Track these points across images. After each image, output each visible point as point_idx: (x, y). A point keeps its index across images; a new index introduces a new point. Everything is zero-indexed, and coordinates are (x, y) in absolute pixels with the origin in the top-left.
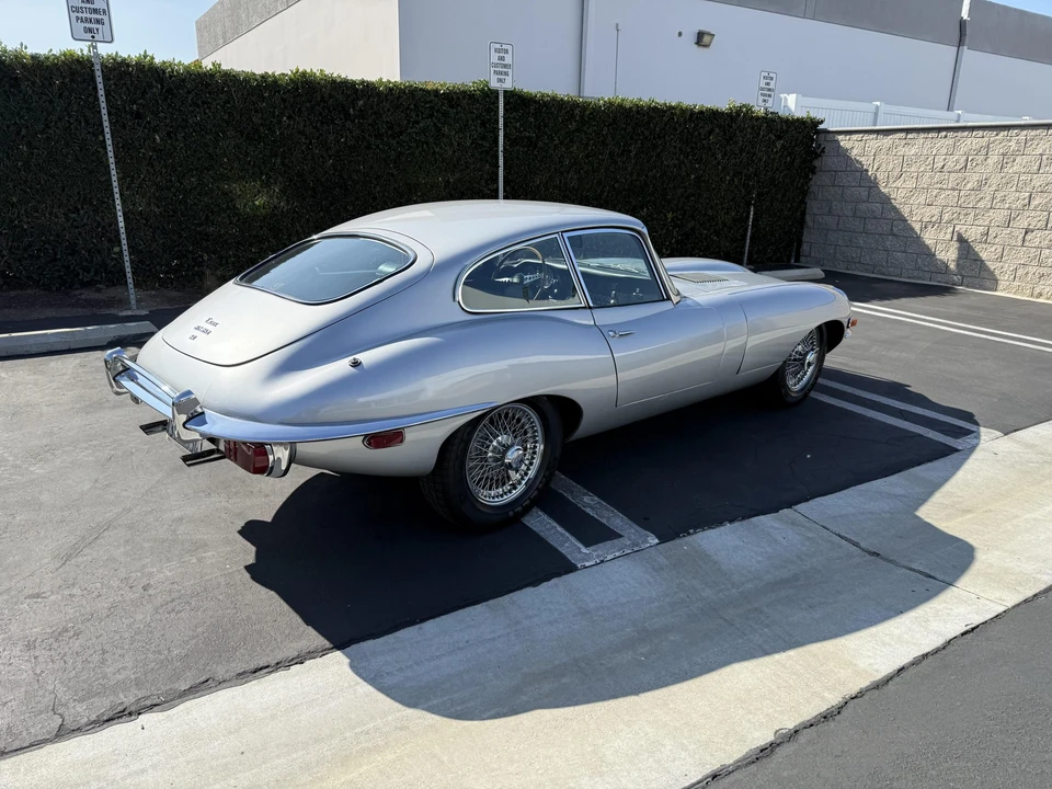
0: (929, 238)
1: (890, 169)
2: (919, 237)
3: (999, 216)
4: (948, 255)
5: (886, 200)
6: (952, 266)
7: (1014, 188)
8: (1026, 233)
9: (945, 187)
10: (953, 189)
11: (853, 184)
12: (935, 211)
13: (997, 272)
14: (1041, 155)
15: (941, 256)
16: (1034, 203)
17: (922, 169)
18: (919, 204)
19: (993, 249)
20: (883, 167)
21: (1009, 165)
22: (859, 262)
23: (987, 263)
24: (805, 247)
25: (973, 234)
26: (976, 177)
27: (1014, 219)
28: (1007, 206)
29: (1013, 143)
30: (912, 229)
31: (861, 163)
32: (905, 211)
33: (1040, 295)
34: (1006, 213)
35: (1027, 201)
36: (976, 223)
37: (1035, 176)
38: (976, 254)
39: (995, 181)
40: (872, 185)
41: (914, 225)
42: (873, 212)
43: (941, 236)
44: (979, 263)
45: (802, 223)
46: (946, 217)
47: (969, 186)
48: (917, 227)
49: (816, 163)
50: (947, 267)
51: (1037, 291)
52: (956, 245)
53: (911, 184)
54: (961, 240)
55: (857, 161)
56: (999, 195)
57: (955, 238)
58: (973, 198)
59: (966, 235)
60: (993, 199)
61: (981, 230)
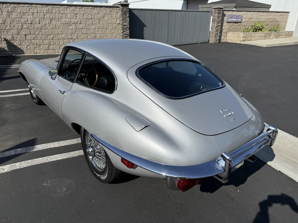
3: (15, 31)
4: (3, 45)
6: (6, 49)
7: (16, 23)
8: (25, 36)
13: (21, 48)
14: (20, 12)
16: (24, 27)
19: (17, 42)
21: (11, 15)
23: (18, 46)
25: (9, 38)
26: (1, 19)
27: (20, 32)
28: (16, 28)
29: (9, 8)
33: (36, 53)
34: (17, 30)
35: (22, 26)
36: (8, 34)
38: (12, 44)
39: (8, 20)
44: (14, 47)
47: (0, 22)
50: (4, 49)
51: (35, 52)
52: (5, 42)
54: (5, 40)
56: (12, 25)
57: (3, 40)
58: (3, 26)
59: (7, 38)
60: (10, 26)
61: (11, 36)
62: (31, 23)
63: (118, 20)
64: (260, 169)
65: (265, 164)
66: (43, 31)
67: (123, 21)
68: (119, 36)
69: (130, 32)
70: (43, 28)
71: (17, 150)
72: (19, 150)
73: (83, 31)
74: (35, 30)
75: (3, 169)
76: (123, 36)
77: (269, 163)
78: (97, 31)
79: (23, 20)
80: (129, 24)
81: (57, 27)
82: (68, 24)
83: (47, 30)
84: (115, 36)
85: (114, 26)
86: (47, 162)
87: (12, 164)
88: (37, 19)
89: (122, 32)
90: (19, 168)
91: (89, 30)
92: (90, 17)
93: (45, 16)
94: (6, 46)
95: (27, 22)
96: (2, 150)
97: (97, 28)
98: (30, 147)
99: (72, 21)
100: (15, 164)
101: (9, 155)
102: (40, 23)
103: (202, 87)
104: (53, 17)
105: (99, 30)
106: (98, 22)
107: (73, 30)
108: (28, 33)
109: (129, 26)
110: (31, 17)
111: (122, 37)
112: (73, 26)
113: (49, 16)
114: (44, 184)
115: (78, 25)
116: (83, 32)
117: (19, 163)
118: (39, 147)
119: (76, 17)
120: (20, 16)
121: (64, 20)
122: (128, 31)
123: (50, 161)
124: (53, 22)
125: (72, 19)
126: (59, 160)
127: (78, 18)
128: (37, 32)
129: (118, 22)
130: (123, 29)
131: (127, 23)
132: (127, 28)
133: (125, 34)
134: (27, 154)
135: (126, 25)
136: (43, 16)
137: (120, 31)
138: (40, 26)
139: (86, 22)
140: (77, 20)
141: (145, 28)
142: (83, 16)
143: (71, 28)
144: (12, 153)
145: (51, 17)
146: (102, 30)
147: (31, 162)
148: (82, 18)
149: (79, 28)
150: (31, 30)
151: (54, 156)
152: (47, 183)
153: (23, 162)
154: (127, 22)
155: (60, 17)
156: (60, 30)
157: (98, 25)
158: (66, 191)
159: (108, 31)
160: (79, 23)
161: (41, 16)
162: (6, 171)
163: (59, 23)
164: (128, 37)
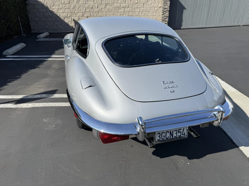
0: (66, 20)
1: (50, 3)
2: (64, 21)
3: (80, 14)
4: (72, 24)
5: (52, 12)
6: (74, 27)
7: (82, 8)
8: (87, 18)
9: (66, 8)
10: (68, 8)
11: (41, 8)
12: (66, 14)
15: (70, 25)
16: (87, 11)
17: (59, 3)
18: (61, 12)
20: (48, 3)
21: (79, 2)
22: (50, 29)
24: (32, 27)
25: (76, 19)
26: (73, 5)
27: (84, 14)
28: (82, 12)
30: (62, 19)
31: (41, 2)
32: (58, 15)
34: (82, 13)
35: (85, 10)
36: (76, 16)
37: (85, 5)
39: (77, 6)
40: (47, 8)
41: (61, 18)
42: (49, 15)
43: (69, 20)
45: (29, 20)
46: (69, 15)
47: (72, 7)
48: (62, 18)
49: (27, 2)
50: (73, 27)
52: (74, 22)
53: (57, 7)
54: (74, 20)
55: (40, 2)
56: (79, 9)
57: (73, 20)
58: (73, 10)
59: (75, 19)
60: (78, 10)
61: (78, 18)
62: (92, 8)
63: (160, 4)
64: (227, 150)
65: (236, 147)
66: (100, 13)
67: (164, 5)
68: (159, 18)
69: (169, 15)
70: (100, 11)
71: (42, 95)
72: (44, 95)
73: (129, 13)
74: (94, 13)
75: (28, 106)
76: (163, 18)
77: (242, 148)
78: (141, 13)
79: (86, 6)
80: (169, 7)
81: (110, 10)
82: (118, 8)
83: (102, 13)
84: (156, 18)
85: (156, 9)
86: (55, 107)
87: (34, 104)
88: (96, 5)
89: (162, 14)
90: (37, 106)
91: (134, 12)
92: (136, 2)
93: (102, 2)
94: (74, 25)
95: (89, 7)
96: (35, 93)
97: (141, 11)
98: (51, 95)
99: (122, 6)
100: (36, 104)
101: (37, 97)
102: (98, 8)
103: (158, 59)
104: (108, 3)
105: (143, 13)
106: (142, 6)
107: (122, 13)
108: (89, 15)
109: (169, 9)
110: (93, 3)
111: (161, 18)
112: (123, 9)
113: (105, 1)
114: (44, 120)
115: (126, 8)
116: (129, 15)
117: (39, 103)
118: (56, 96)
119: (125, 2)
120: (85, 3)
121: (115, 5)
122: (167, 14)
123: (56, 106)
124: (108, 7)
125: (122, 4)
126: (63, 106)
127: (126, 2)
128: (95, 15)
129: (159, 6)
130: (163, 11)
131: (168, 7)
132: (167, 10)
133: (164, 16)
134: (47, 99)
135: (166, 8)
136: (101, 2)
137: (160, 13)
138: (97, 10)
139: (133, 6)
140: (126, 4)
141: (185, 11)
142: (131, 1)
143: (120, 11)
144: (39, 96)
145: (106, 2)
146: (145, 12)
147: (45, 104)
148: (129, 2)
149: (126, 11)
150: (91, 13)
151: (61, 103)
152: (46, 120)
153: (41, 103)
154: (168, 5)
155: (113, 3)
156: (112, 13)
157: (143, 8)
158: (54, 127)
159: (150, 14)
160: (127, 7)
161: (99, 2)
162: (29, 107)
163: (112, 7)
164: (167, 18)
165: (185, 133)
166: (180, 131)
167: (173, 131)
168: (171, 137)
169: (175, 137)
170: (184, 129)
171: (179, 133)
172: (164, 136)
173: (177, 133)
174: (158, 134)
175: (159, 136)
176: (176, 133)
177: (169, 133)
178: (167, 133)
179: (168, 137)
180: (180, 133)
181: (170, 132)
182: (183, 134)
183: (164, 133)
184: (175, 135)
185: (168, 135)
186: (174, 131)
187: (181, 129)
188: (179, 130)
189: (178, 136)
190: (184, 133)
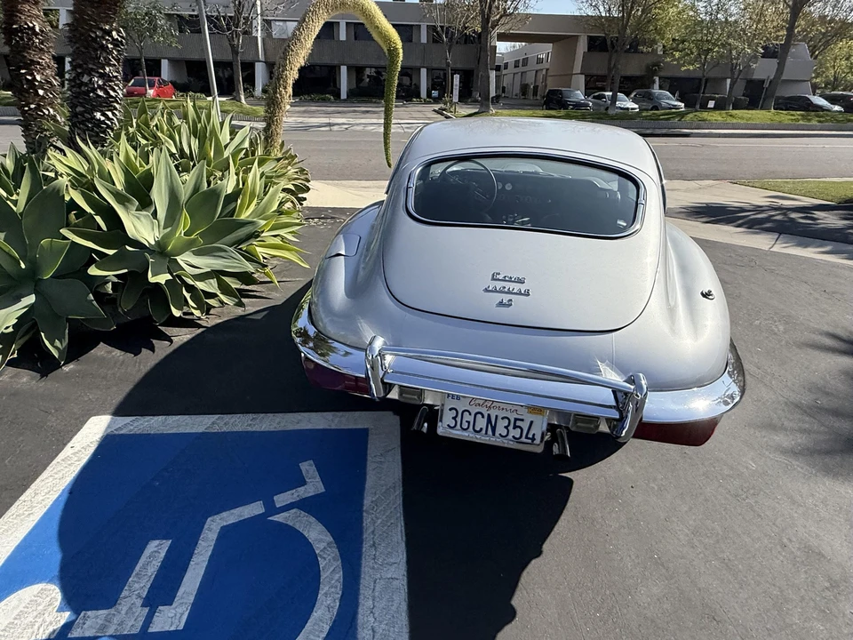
165: (534, 435)
166: (518, 423)
167: (497, 416)
168: (490, 432)
169: (500, 434)
170: (532, 422)
171: (514, 428)
172: (469, 422)
173: (511, 428)
174: (451, 409)
175: (454, 418)
176: (506, 427)
177: (483, 417)
178: (479, 416)
179: (481, 429)
180: (519, 430)
181: (489, 415)
182: (527, 437)
183: (470, 414)
184: (501, 430)
185: (482, 423)
186: (499, 418)
187: (522, 420)
188: (516, 420)
189: (510, 437)
190: (530, 436)
